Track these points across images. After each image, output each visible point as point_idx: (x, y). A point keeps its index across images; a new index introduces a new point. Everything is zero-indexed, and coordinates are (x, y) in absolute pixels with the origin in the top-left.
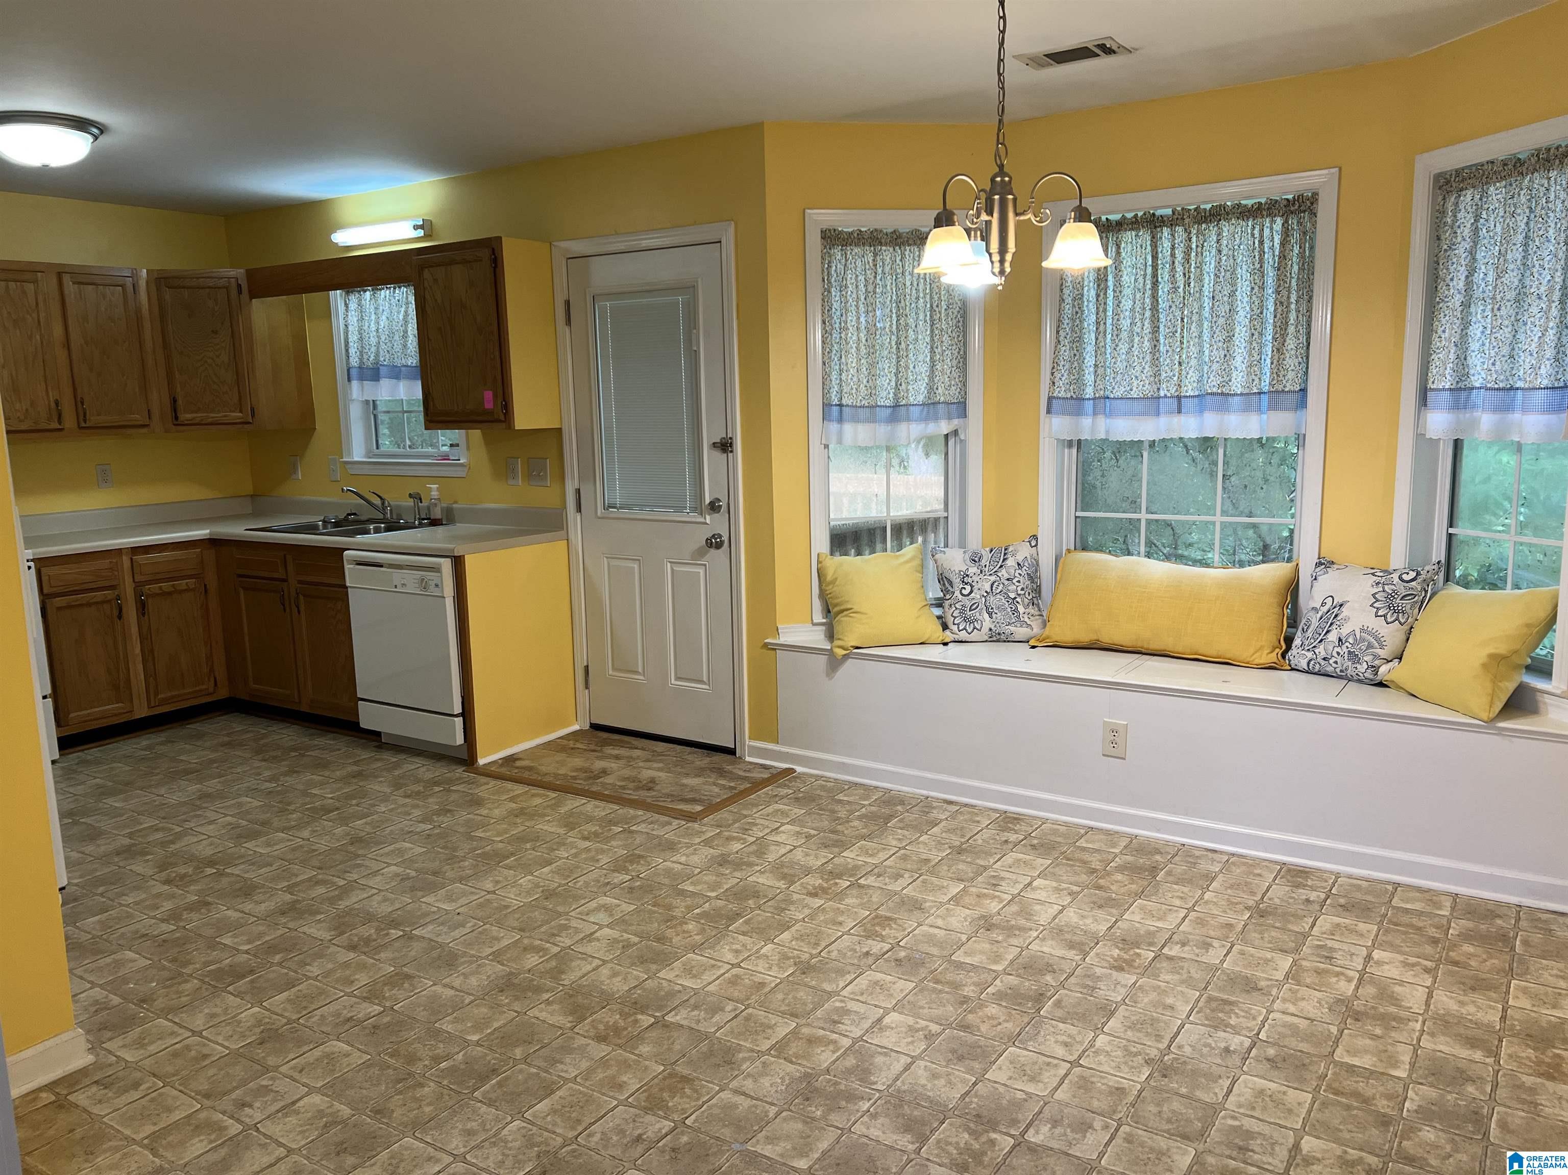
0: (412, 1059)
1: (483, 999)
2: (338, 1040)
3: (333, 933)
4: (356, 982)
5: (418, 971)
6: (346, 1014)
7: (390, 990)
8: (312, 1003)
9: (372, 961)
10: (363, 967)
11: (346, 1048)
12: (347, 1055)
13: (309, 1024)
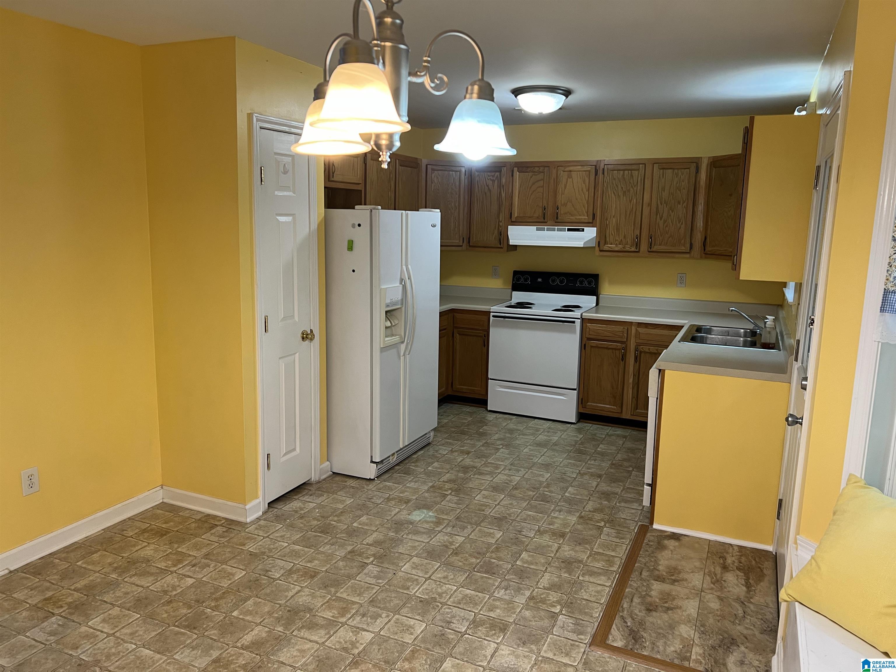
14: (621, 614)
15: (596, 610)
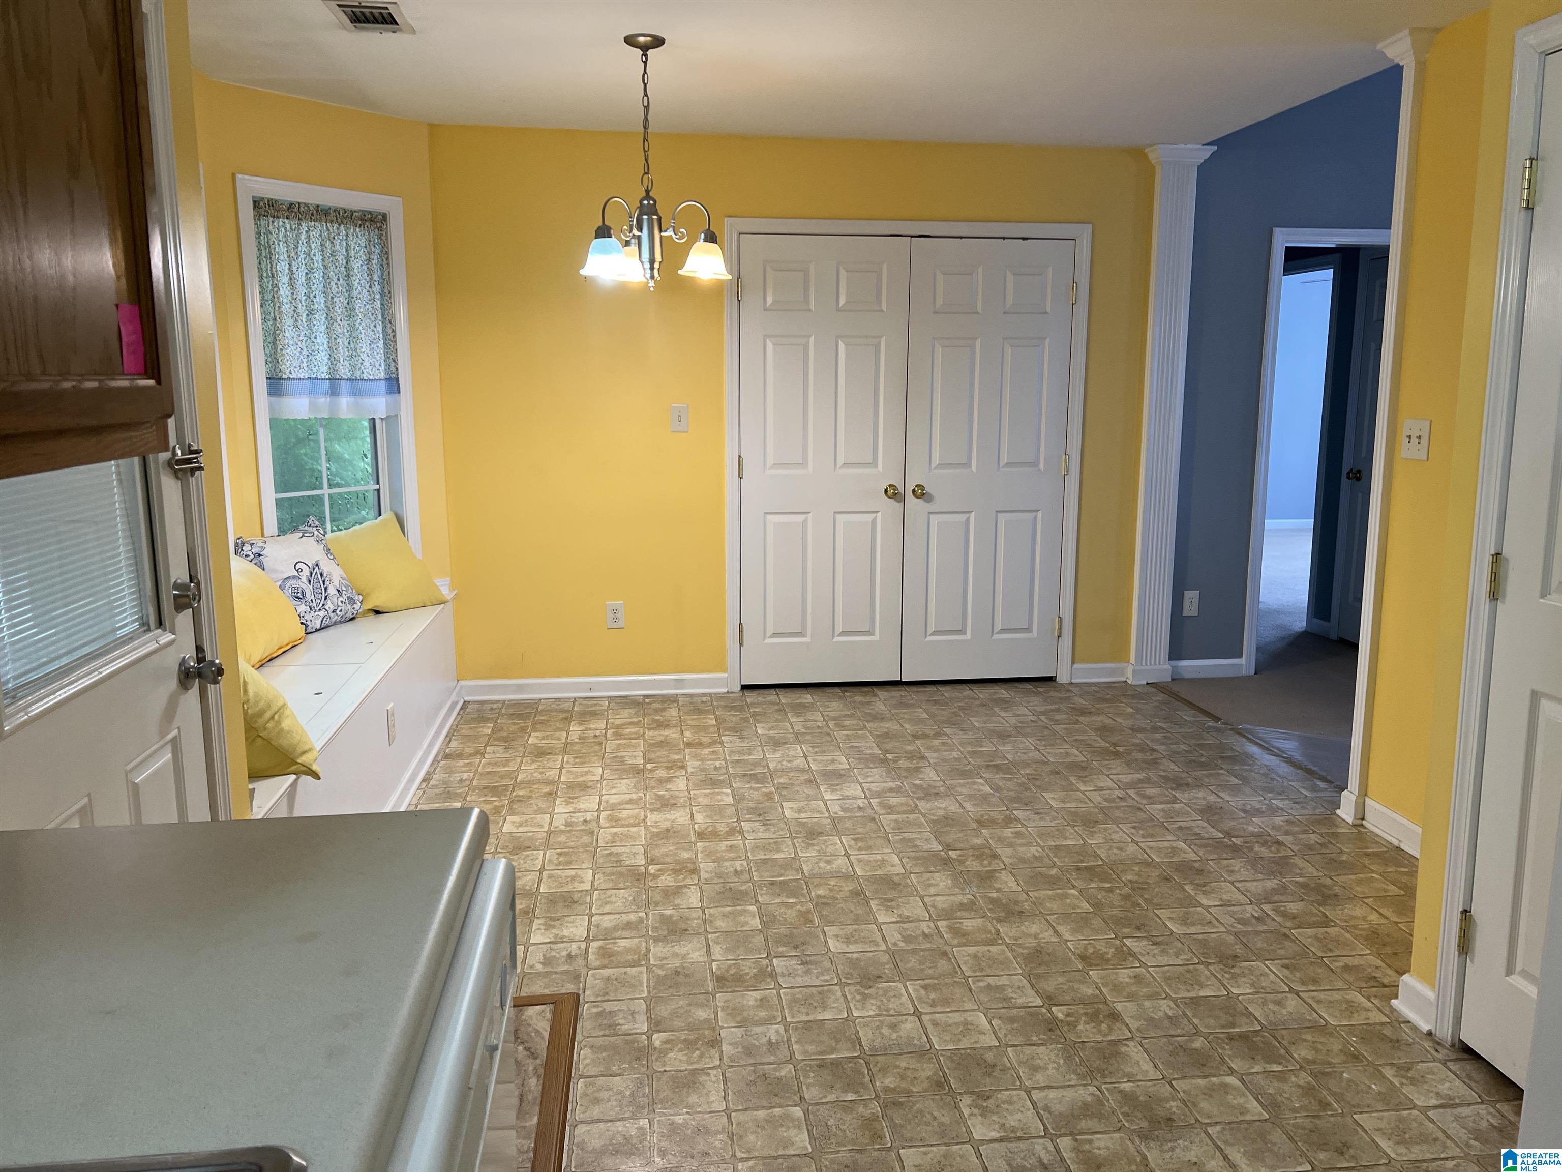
0: (1126, 897)
1: (1041, 912)
2: (1172, 932)
3: (1123, 1049)
4: (1131, 974)
5: (1070, 959)
6: (1156, 950)
7: (1107, 953)
8: (1181, 973)
9: (1104, 990)
10: (1117, 988)
11: (1169, 924)
12: (1170, 918)
13: (1191, 955)
14: (538, 1061)
15: (588, 1061)
